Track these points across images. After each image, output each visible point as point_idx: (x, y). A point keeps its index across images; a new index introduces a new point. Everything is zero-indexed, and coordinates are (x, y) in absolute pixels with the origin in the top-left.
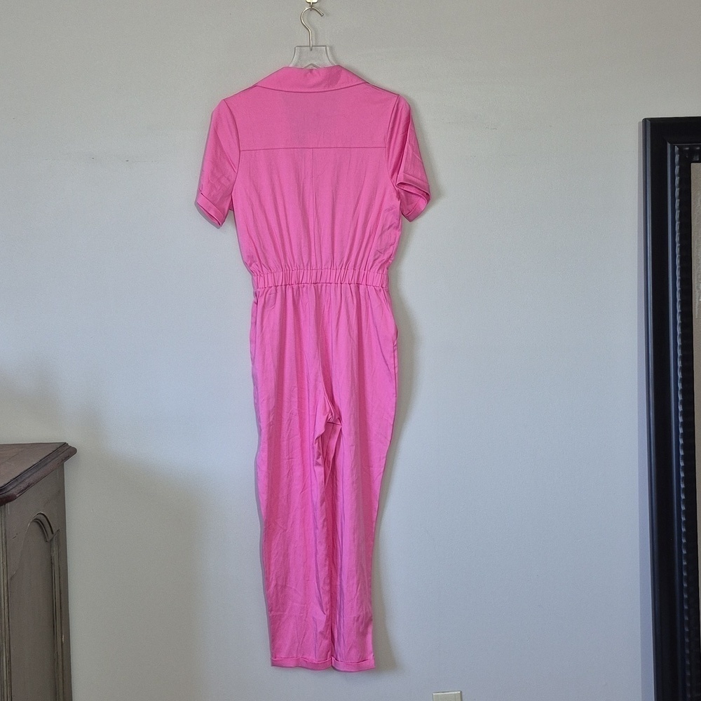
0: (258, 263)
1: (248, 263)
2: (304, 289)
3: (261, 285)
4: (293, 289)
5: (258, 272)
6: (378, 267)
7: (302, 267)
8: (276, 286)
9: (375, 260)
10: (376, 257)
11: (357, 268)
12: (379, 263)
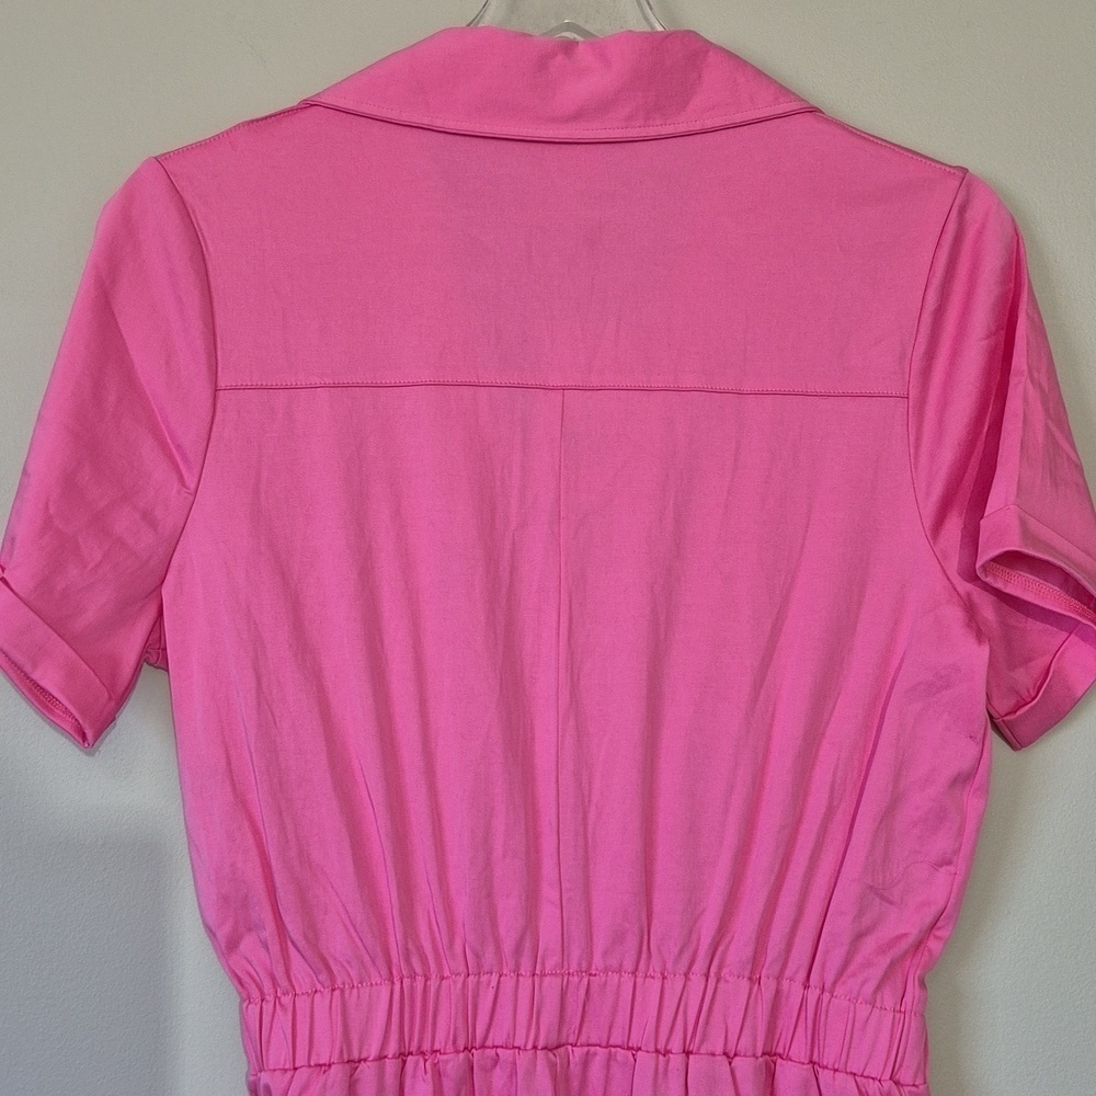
0: (269, 931)
1: (224, 932)
2: (499, 1077)
3: (278, 1054)
4: (438, 1075)
5: (267, 986)
6: (877, 973)
7: (489, 957)
8: (353, 1063)
9: (859, 936)
10: (866, 921)
11: (768, 970)
12: (882, 950)
